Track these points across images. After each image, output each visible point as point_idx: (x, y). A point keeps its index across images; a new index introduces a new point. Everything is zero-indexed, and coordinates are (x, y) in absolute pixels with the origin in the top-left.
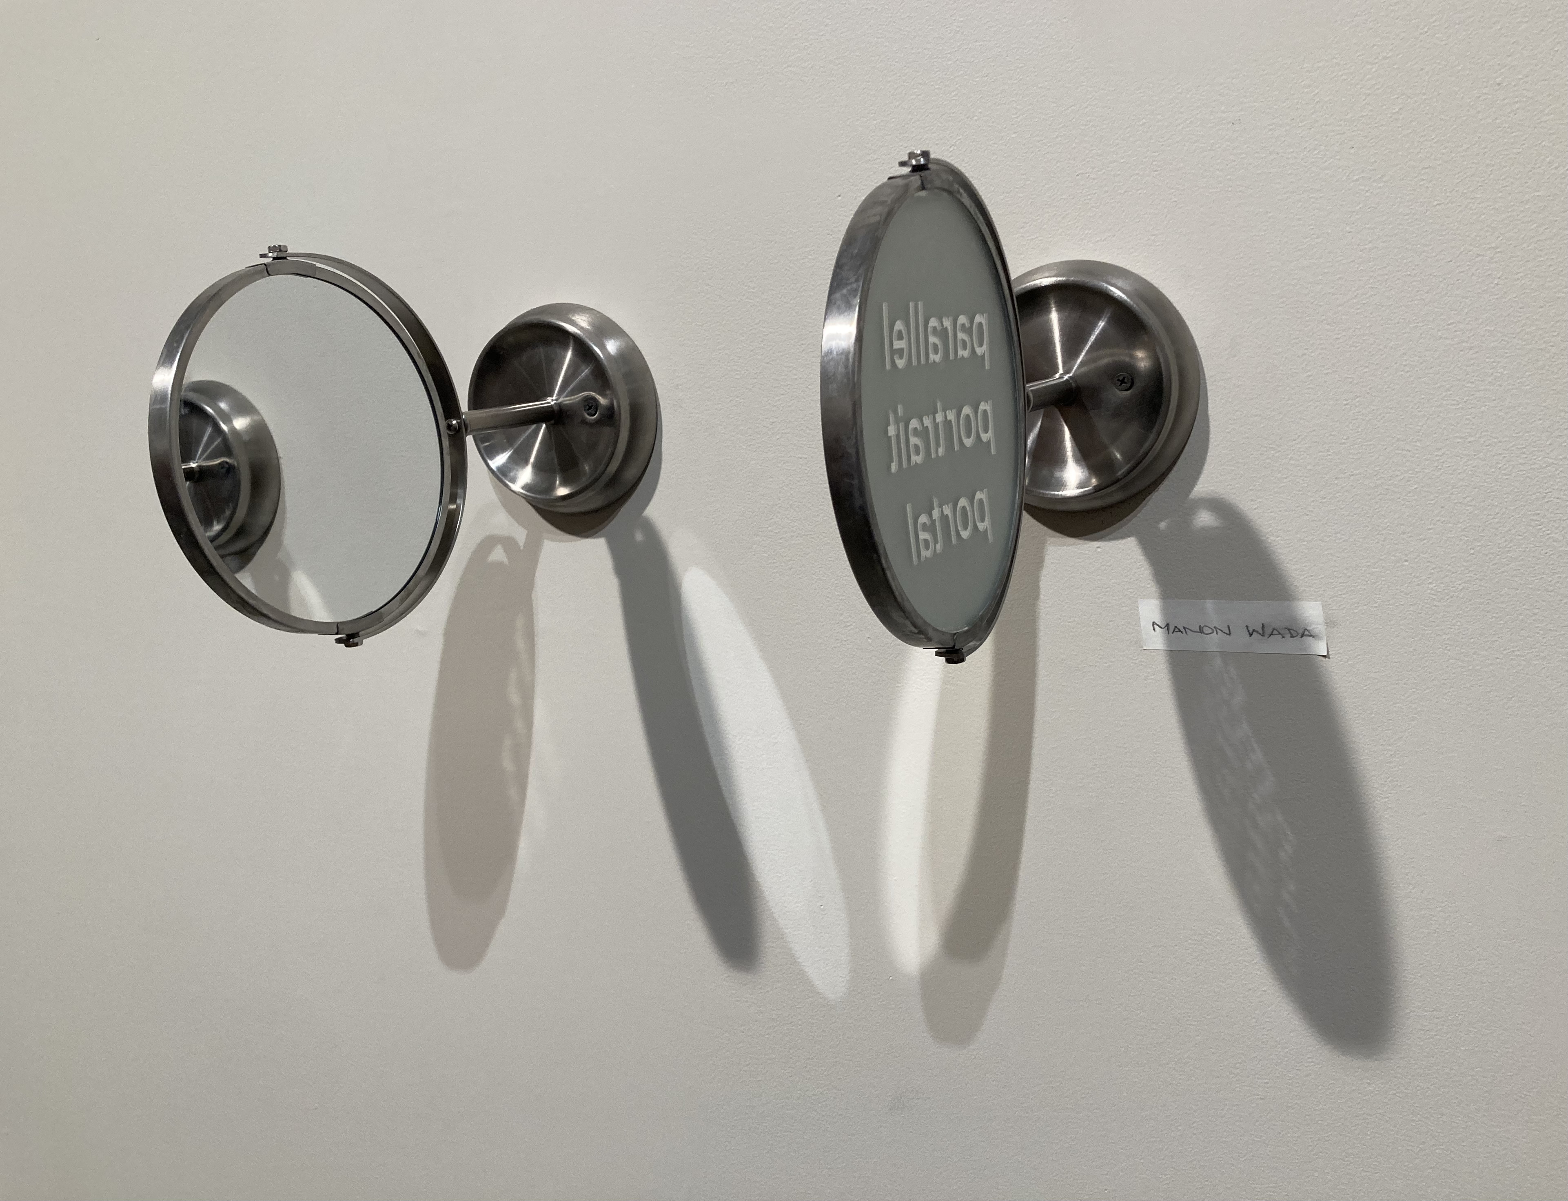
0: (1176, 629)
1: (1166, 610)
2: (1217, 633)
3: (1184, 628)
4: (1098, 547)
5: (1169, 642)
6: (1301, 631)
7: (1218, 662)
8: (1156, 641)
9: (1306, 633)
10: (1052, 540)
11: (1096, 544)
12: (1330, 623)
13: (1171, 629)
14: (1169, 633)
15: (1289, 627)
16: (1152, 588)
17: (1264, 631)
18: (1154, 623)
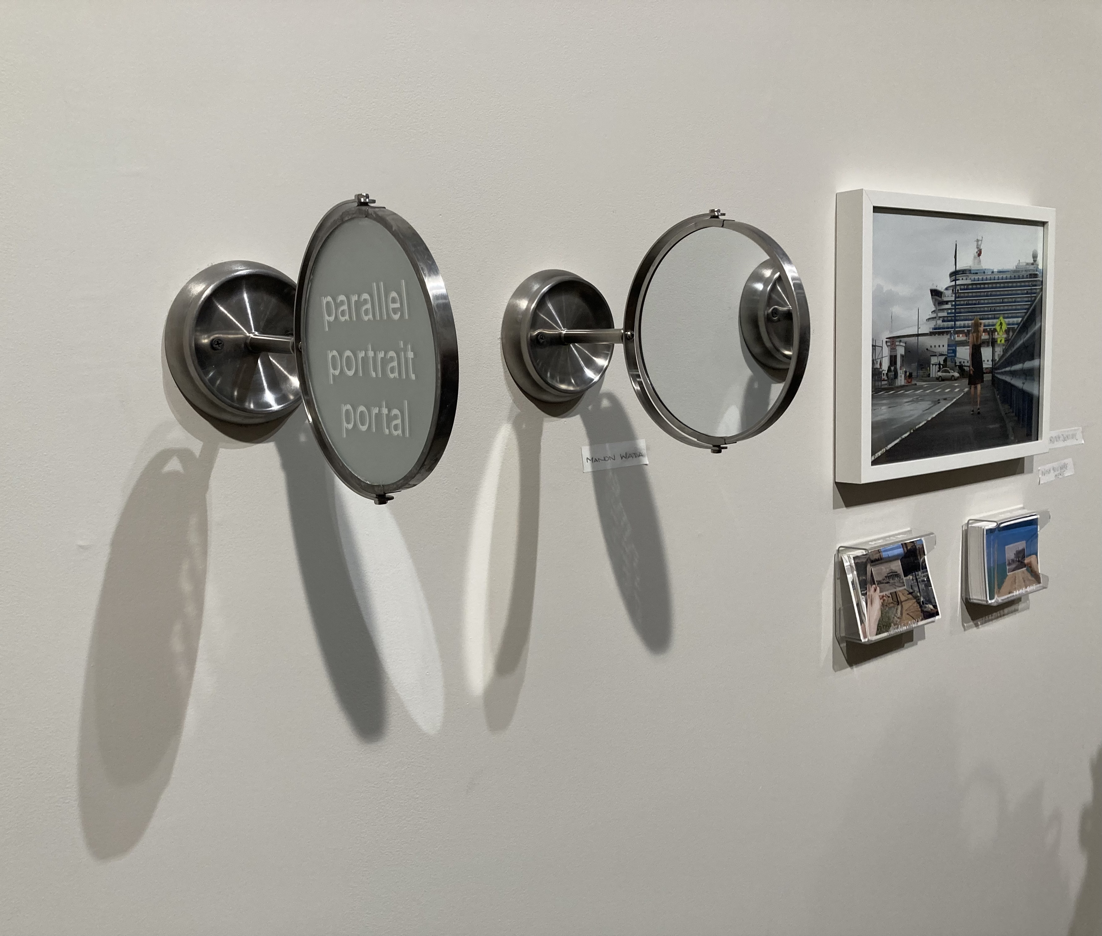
0: (596, 460)
1: (592, 451)
2: (610, 460)
3: (599, 459)
4: (565, 421)
5: (593, 467)
6: (638, 454)
7: (611, 474)
8: (588, 467)
9: (640, 454)
10: (547, 419)
11: (564, 419)
12: (648, 448)
13: (594, 460)
14: (593, 462)
15: (634, 453)
16: (586, 441)
17: (626, 456)
18: (587, 458)
